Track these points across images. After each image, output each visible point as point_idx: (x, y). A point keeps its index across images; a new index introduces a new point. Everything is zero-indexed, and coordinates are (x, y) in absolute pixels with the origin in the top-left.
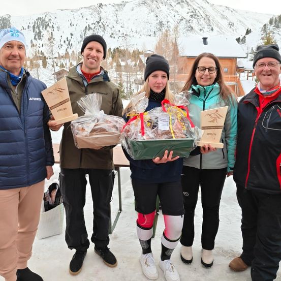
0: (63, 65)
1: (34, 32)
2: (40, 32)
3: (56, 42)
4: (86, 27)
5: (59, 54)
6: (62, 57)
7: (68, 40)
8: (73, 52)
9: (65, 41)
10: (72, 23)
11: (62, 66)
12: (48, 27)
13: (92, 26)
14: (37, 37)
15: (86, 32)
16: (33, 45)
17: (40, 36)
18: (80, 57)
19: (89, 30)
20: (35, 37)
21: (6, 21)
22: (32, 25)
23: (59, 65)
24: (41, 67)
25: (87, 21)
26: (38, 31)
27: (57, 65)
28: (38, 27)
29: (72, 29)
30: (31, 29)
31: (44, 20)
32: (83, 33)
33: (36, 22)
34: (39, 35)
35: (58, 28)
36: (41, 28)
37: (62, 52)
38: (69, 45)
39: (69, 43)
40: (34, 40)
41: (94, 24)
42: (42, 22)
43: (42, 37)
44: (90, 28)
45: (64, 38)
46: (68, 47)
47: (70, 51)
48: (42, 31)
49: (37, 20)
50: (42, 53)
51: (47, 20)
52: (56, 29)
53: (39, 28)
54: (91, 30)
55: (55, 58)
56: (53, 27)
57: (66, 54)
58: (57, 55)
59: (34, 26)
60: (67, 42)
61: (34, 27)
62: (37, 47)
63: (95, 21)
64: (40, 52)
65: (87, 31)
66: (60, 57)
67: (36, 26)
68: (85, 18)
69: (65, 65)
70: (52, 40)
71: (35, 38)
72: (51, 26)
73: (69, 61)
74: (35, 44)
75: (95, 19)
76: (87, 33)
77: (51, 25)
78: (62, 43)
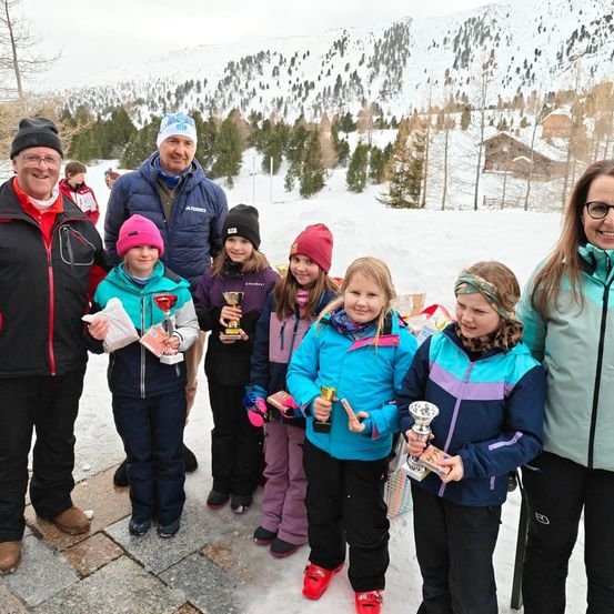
0: (505, 122)
1: (455, 50)
2: (468, 51)
3: (499, 73)
4: (575, 33)
5: (500, 100)
6: (506, 106)
7: (525, 67)
8: (535, 93)
9: (518, 69)
10: (544, 26)
11: (503, 126)
12: (487, 39)
13: (591, 30)
14: (459, 63)
15: (572, 44)
16: (449, 81)
17: (467, 60)
18: (549, 105)
19: (580, 40)
20: (456, 61)
21: (400, 31)
22: (452, 37)
23: (496, 123)
24: (458, 127)
25: (581, 17)
26: (463, 49)
27: (491, 124)
28: (466, 40)
29: (540, 41)
30: (451, 44)
31: (481, 23)
32: (566, 47)
33: (464, 28)
34: (464, 58)
35: (509, 39)
36: (471, 43)
37: (509, 94)
38: (528, 77)
39: (528, 73)
40: (452, 70)
41: (598, 23)
42: (476, 28)
43: (469, 63)
44: (585, 34)
45: (519, 63)
46: (524, 83)
47: (527, 92)
48: (473, 48)
49: (466, 23)
50: (465, 98)
51: (487, 22)
52: (503, 42)
53: (468, 41)
54: (586, 40)
55: (491, 107)
56: (497, 38)
57: (516, 98)
58: (495, 102)
59: (458, 37)
60: (523, 71)
61: (457, 40)
62: (457, 83)
63: (602, 15)
64: (461, 95)
65: (576, 41)
66: (503, 106)
67: (461, 39)
68: (576, 11)
69: (508, 124)
70: (490, 68)
71: (455, 66)
72: (494, 36)
73: (521, 115)
74: (453, 79)
75: (600, 11)
76: (573, 48)
77: (493, 34)
78: (512, 73)
